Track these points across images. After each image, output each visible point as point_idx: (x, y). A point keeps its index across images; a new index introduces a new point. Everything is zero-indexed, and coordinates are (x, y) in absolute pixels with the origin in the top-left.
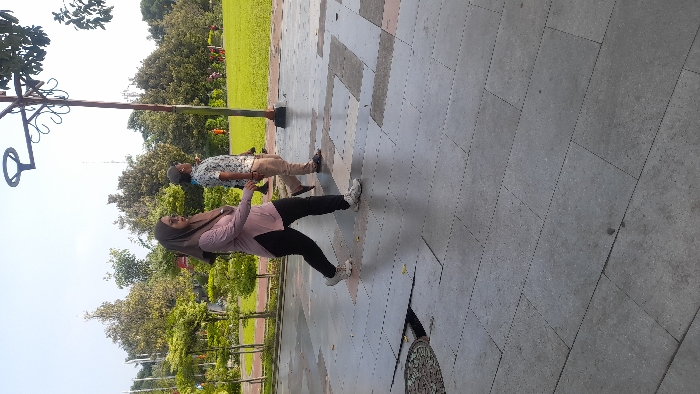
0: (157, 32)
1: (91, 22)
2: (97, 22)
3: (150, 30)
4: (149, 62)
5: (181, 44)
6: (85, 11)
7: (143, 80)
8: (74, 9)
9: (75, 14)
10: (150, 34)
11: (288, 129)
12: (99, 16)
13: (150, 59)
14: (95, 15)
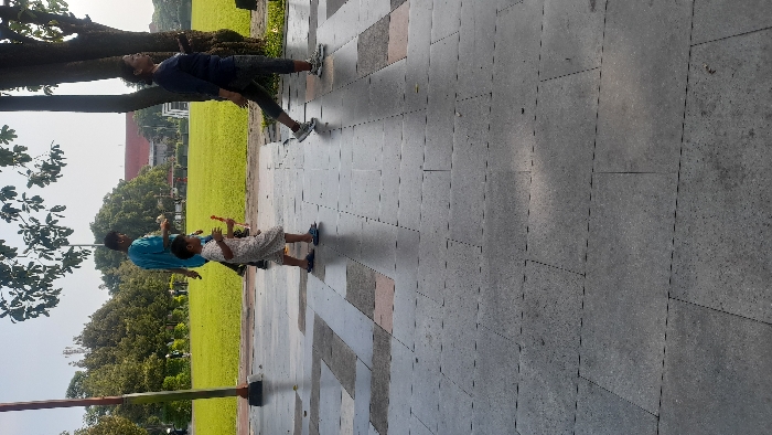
0: (110, 281)
1: (34, 310)
2: (40, 308)
3: (104, 279)
4: (101, 315)
5: (138, 293)
6: (26, 298)
7: (91, 338)
8: (13, 298)
9: (14, 303)
10: (103, 282)
11: (266, 407)
12: (43, 301)
13: (100, 312)
14: (38, 302)
